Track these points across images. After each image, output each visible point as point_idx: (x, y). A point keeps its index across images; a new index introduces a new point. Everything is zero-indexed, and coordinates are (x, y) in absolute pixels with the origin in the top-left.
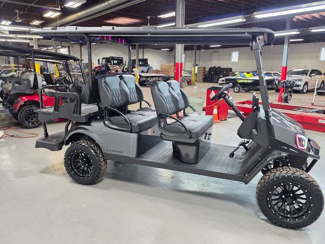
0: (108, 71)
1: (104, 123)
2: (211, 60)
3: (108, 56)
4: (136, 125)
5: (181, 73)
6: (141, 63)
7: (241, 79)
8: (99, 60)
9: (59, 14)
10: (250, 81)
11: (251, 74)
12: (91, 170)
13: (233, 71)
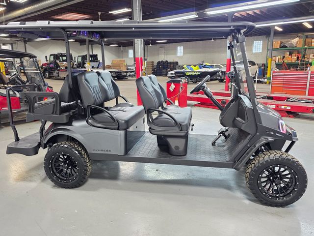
0: (57, 68)
1: (87, 122)
2: (158, 54)
3: (56, 53)
4: (123, 122)
5: (141, 67)
6: (91, 59)
7: (189, 72)
8: (46, 57)
9: (4, 9)
10: (197, 74)
11: (197, 66)
12: (76, 172)
13: (179, 64)
